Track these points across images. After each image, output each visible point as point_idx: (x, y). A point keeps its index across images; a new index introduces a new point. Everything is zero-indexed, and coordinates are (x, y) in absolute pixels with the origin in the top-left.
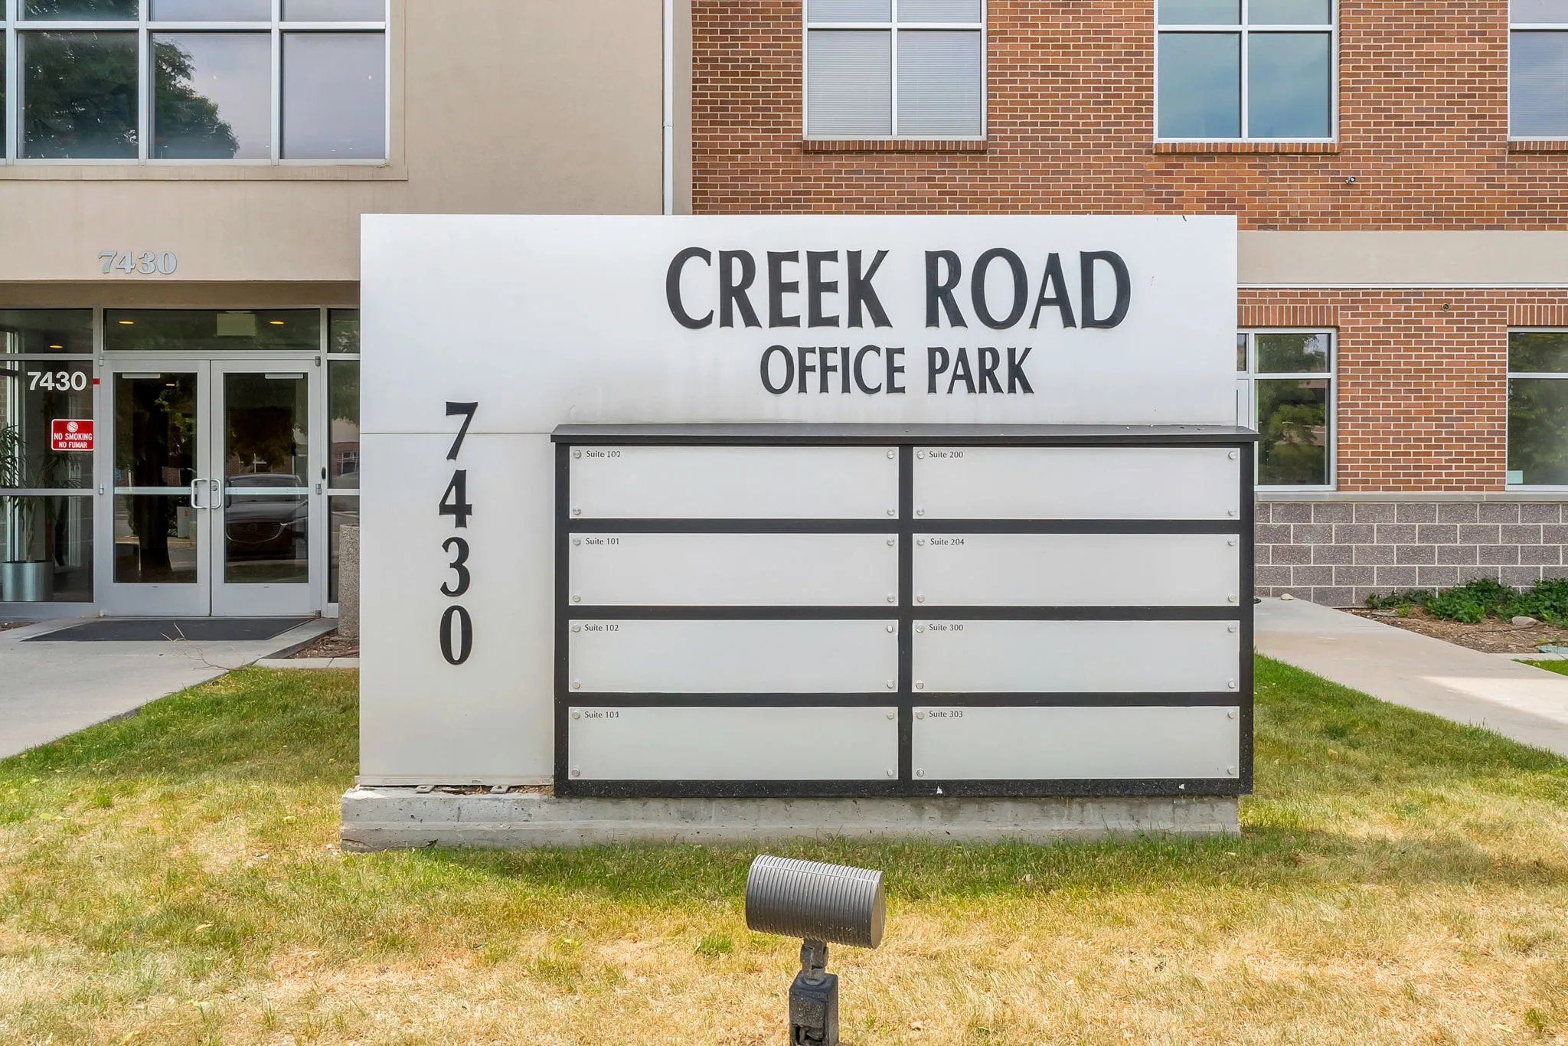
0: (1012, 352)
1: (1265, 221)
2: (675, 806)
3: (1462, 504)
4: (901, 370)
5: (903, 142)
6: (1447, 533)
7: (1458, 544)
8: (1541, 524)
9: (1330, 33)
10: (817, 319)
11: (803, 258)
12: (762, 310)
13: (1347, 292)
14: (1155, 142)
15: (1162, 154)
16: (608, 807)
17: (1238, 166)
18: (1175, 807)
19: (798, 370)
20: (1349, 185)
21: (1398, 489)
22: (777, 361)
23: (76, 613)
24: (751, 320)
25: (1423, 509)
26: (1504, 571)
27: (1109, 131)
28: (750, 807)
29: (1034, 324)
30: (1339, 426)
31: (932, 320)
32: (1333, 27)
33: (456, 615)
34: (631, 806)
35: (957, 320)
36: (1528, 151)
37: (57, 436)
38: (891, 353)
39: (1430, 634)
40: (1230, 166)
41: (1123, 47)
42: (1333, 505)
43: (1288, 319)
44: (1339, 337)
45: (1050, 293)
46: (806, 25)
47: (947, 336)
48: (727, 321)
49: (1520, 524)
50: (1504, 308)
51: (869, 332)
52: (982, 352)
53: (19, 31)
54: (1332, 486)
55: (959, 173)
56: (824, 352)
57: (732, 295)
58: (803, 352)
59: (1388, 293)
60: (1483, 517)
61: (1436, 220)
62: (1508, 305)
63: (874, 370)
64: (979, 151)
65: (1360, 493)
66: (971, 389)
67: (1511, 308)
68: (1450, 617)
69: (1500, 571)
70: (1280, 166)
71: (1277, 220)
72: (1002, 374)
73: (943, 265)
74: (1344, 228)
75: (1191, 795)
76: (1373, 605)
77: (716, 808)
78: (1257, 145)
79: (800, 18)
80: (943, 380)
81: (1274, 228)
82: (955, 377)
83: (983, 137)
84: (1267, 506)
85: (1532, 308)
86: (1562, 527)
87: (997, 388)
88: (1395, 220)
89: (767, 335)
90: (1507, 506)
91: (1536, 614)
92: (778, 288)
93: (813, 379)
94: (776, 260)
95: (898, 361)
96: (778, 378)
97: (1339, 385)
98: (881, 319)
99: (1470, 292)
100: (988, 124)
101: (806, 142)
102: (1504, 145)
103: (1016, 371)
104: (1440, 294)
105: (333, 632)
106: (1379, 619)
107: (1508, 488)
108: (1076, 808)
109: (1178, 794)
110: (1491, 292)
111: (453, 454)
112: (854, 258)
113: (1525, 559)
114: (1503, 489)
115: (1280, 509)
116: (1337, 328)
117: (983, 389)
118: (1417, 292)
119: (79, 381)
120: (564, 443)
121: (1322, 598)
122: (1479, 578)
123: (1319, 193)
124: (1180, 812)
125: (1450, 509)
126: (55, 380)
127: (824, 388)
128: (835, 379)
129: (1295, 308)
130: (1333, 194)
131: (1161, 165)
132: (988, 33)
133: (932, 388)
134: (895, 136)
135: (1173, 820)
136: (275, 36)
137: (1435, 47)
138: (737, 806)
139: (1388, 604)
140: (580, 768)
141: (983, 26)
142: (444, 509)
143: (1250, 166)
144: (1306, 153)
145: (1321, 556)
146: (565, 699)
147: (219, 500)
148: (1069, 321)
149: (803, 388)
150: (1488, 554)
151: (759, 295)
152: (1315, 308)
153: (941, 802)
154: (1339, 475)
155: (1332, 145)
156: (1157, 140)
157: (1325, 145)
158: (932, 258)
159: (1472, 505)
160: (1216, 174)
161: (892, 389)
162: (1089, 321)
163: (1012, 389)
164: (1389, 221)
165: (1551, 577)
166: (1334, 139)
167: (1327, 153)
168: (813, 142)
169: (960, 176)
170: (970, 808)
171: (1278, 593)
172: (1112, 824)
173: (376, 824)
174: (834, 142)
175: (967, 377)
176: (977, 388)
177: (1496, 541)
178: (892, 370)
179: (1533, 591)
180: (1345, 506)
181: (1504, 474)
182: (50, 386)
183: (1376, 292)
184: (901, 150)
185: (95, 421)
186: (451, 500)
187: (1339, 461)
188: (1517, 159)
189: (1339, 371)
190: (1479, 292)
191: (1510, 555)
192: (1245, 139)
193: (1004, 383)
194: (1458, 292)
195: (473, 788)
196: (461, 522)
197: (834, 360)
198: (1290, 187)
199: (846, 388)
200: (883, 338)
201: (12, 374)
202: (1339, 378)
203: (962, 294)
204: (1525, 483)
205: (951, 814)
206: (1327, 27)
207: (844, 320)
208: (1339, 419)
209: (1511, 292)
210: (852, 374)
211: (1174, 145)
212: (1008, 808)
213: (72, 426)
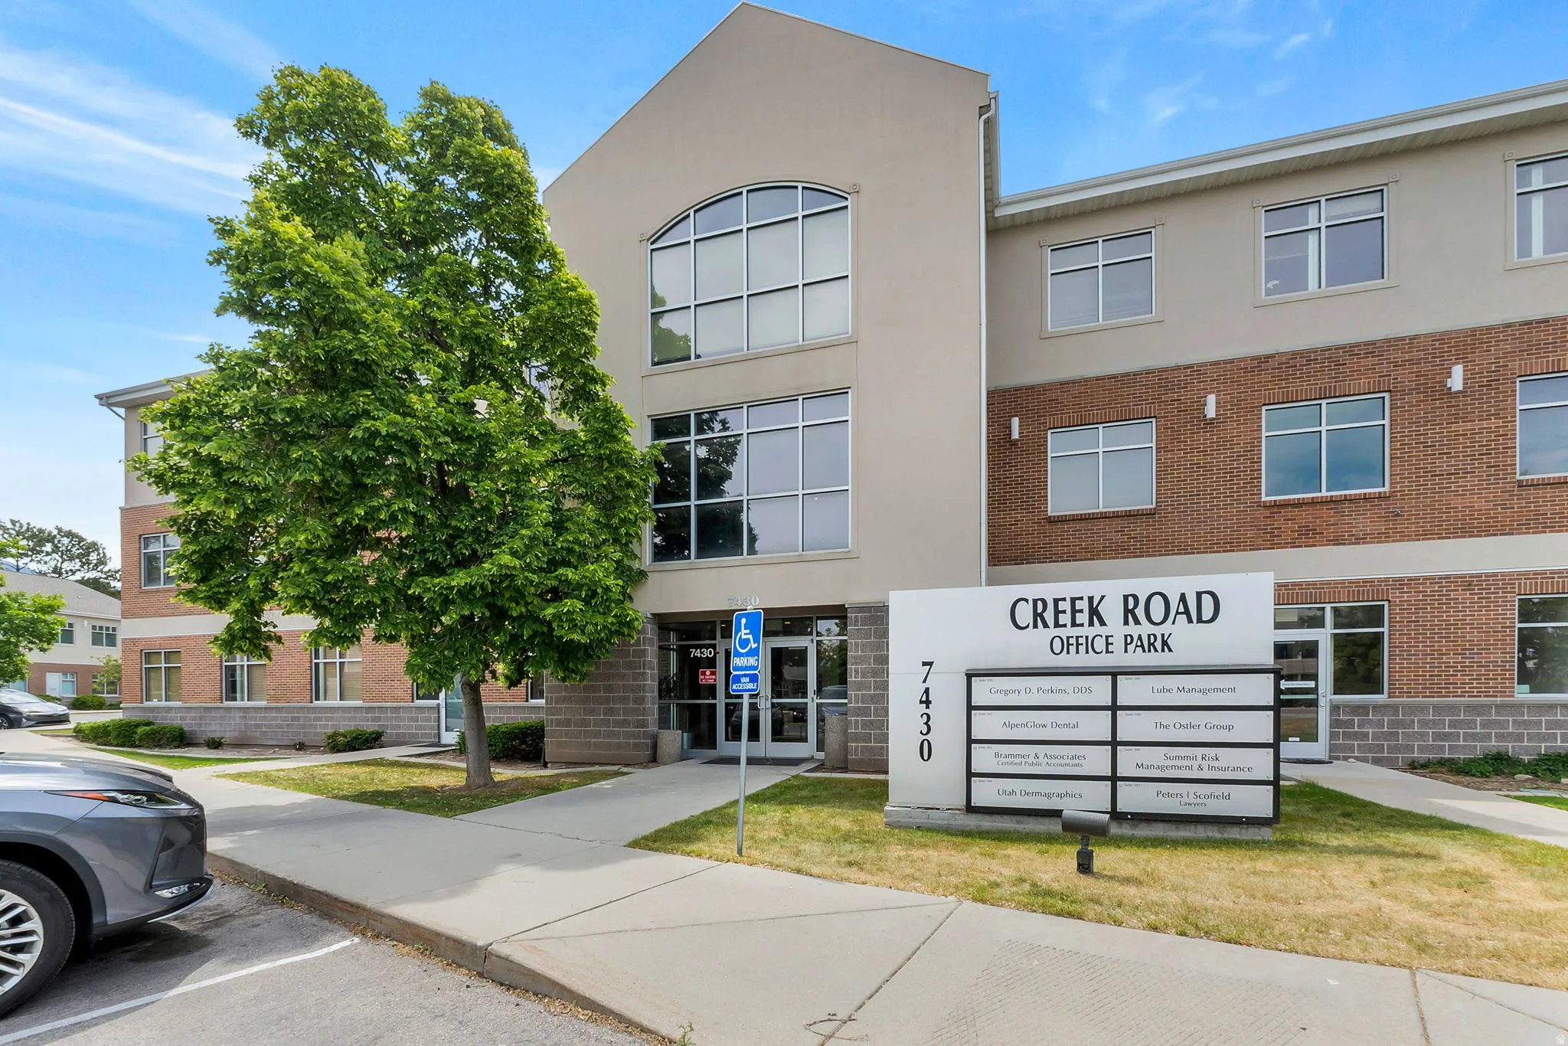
0: (1163, 635)
1: (1337, 540)
2: (1014, 818)
3: (1483, 706)
4: (1112, 644)
5: (1106, 513)
6: (1471, 724)
7: (1478, 731)
8: (1543, 718)
9: (1384, 425)
10: (1074, 624)
11: (1068, 600)
12: (1050, 621)
13: (1395, 580)
14: (1263, 500)
15: (1267, 506)
16: (987, 817)
17: (1318, 510)
18: (1241, 829)
19: (1066, 645)
20: (1397, 515)
21: (1433, 697)
22: (1057, 642)
23: (711, 753)
24: (1046, 625)
25: (1452, 709)
26: (1513, 747)
27: (1233, 496)
28: (1046, 820)
29: (1174, 623)
30: (1390, 659)
31: (1126, 623)
32: (1386, 422)
33: (926, 742)
34: (997, 818)
35: (1137, 622)
36: (1533, 485)
37: (701, 677)
38: (1107, 637)
39: (1448, 782)
40: (1313, 510)
41: (1242, 448)
42: (1385, 706)
43: (1354, 597)
44: (1390, 606)
45: (1181, 609)
46: (1050, 455)
47: (1133, 629)
48: (1035, 626)
49: (1526, 718)
50: (1515, 584)
51: (1097, 628)
52: (1149, 636)
53: (695, 505)
54: (1385, 695)
55: (1139, 526)
56: (1077, 638)
57: (1038, 616)
58: (1068, 638)
59: (1426, 578)
60: (1498, 714)
61: (1462, 532)
62: (1517, 582)
63: (1100, 645)
64: (1151, 514)
65: (1405, 699)
66: (1144, 651)
67: (1520, 584)
68: (1467, 774)
69: (1510, 747)
70: (1348, 507)
71: (1346, 540)
72: (1158, 644)
73: (1131, 600)
74: (1393, 541)
75: (1248, 824)
76: (1414, 767)
77: (1031, 819)
78: (1332, 497)
79: (1047, 452)
80: (1131, 648)
81: (1344, 544)
82: (1137, 646)
83: (1154, 506)
84: (1339, 708)
85: (1536, 583)
86: (1560, 720)
87: (1156, 650)
88: (1431, 534)
89: (1053, 631)
90: (1518, 707)
91: (1534, 774)
92: (1057, 612)
93: (1073, 649)
94: (1056, 601)
95: (1110, 640)
96: (1057, 649)
97: (1390, 635)
98: (1102, 623)
99: (1487, 575)
100: (1157, 498)
101: (1050, 517)
102: (1514, 482)
103: (1165, 643)
104: (1465, 577)
105: (822, 764)
106: (1416, 774)
107: (1516, 695)
108: (1193, 827)
109: (1242, 823)
110: (1504, 574)
111: (924, 681)
112: (1091, 599)
113: (1529, 740)
114: (1513, 696)
115: (1348, 709)
116: (1389, 601)
117: (1149, 651)
118: (1448, 577)
119: (710, 653)
120: (970, 676)
121: (1377, 762)
122: (1494, 751)
123: (1376, 522)
124: (1243, 831)
125: (1471, 709)
126: (701, 653)
127: (1077, 652)
128: (1082, 649)
129: (1358, 591)
130: (1385, 521)
131: (1267, 513)
132: (1157, 449)
133: (1126, 651)
134: (1101, 509)
135: (1240, 834)
136: (801, 497)
137: (1460, 427)
138: (1041, 820)
139: (1424, 766)
140: (976, 801)
141: (1153, 445)
142: (921, 702)
143: (1327, 509)
144: (1366, 498)
145: (1376, 737)
146: (970, 775)
147: (769, 705)
148: (1190, 621)
149: (1068, 652)
150: (1500, 737)
151: (1049, 616)
152: (1373, 590)
153: (1129, 822)
154: (1390, 689)
155: (1385, 493)
156: (1264, 498)
157: (1380, 493)
158: (1126, 598)
159: (1490, 706)
160: (1304, 516)
161: (1107, 652)
162: (1200, 620)
163: (1163, 650)
164: (1426, 535)
165: (1550, 752)
166: (1387, 489)
167: (1380, 497)
168: (1054, 517)
169: (1139, 528)
170: (1143, 825)
171: (1346, 759)
172: (1210, 834)
173: (898, 819)
174: (1066, 516)
175: (1142, 646)
176: (1147, 650)
177: (1508, 728)
178: (1108, 644)
179: (1536, 760)
180: (1395, 708)
181: (1514, 687)
182: (699, 655)
183: (1417, 579)
184: (1104, 516)
185: (717, 670)
186: (924, 699)
187: (1389, 680)
188: (1523, 490)
189: (1390, 626)
190: (1495, 575)
191: (1519, 738)
192: (1324, 493)
193: (1159, 648)
194: (1479, 576)
195: (932, 809)
196: (928, 707)
197: (1082, 641)
198: (1354, 519)
199: (1087, 652)
200: (1104, 631)
201: (673, 650)
202: (1390, 631)
203: (1140, 612)
204: (1531, 692)
205: (1135, 827)
206: (1382, 422)
207: (1086, 624)
208: (1390, 655)
209: (1519, 574)
210: (1090, 646)
211: (1275, 501)
212: (1161, 825)
213: (708, 673)
